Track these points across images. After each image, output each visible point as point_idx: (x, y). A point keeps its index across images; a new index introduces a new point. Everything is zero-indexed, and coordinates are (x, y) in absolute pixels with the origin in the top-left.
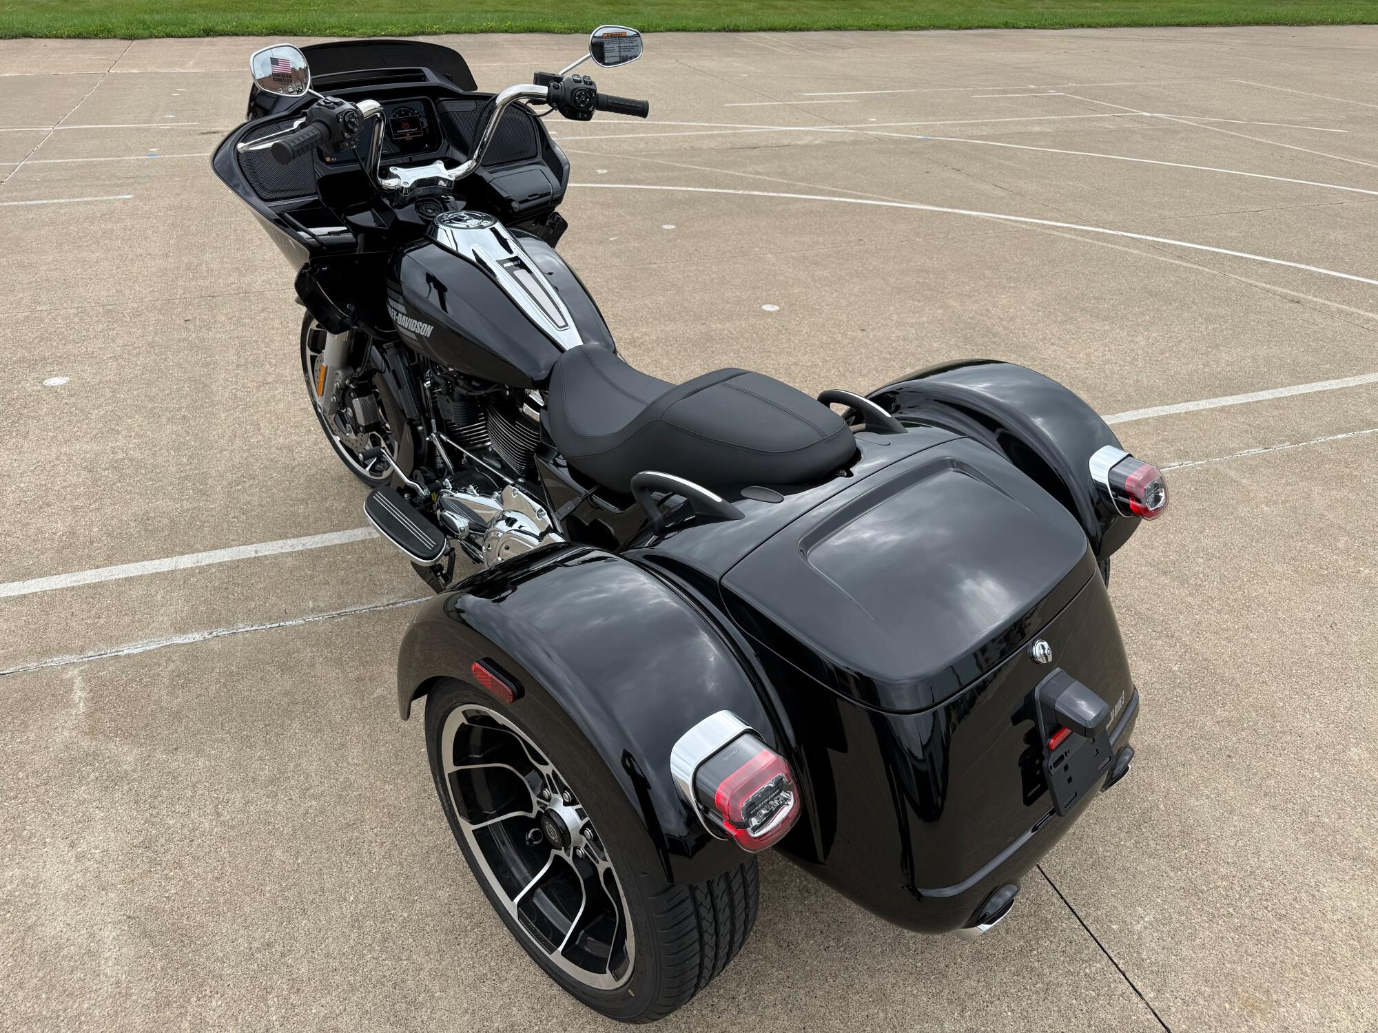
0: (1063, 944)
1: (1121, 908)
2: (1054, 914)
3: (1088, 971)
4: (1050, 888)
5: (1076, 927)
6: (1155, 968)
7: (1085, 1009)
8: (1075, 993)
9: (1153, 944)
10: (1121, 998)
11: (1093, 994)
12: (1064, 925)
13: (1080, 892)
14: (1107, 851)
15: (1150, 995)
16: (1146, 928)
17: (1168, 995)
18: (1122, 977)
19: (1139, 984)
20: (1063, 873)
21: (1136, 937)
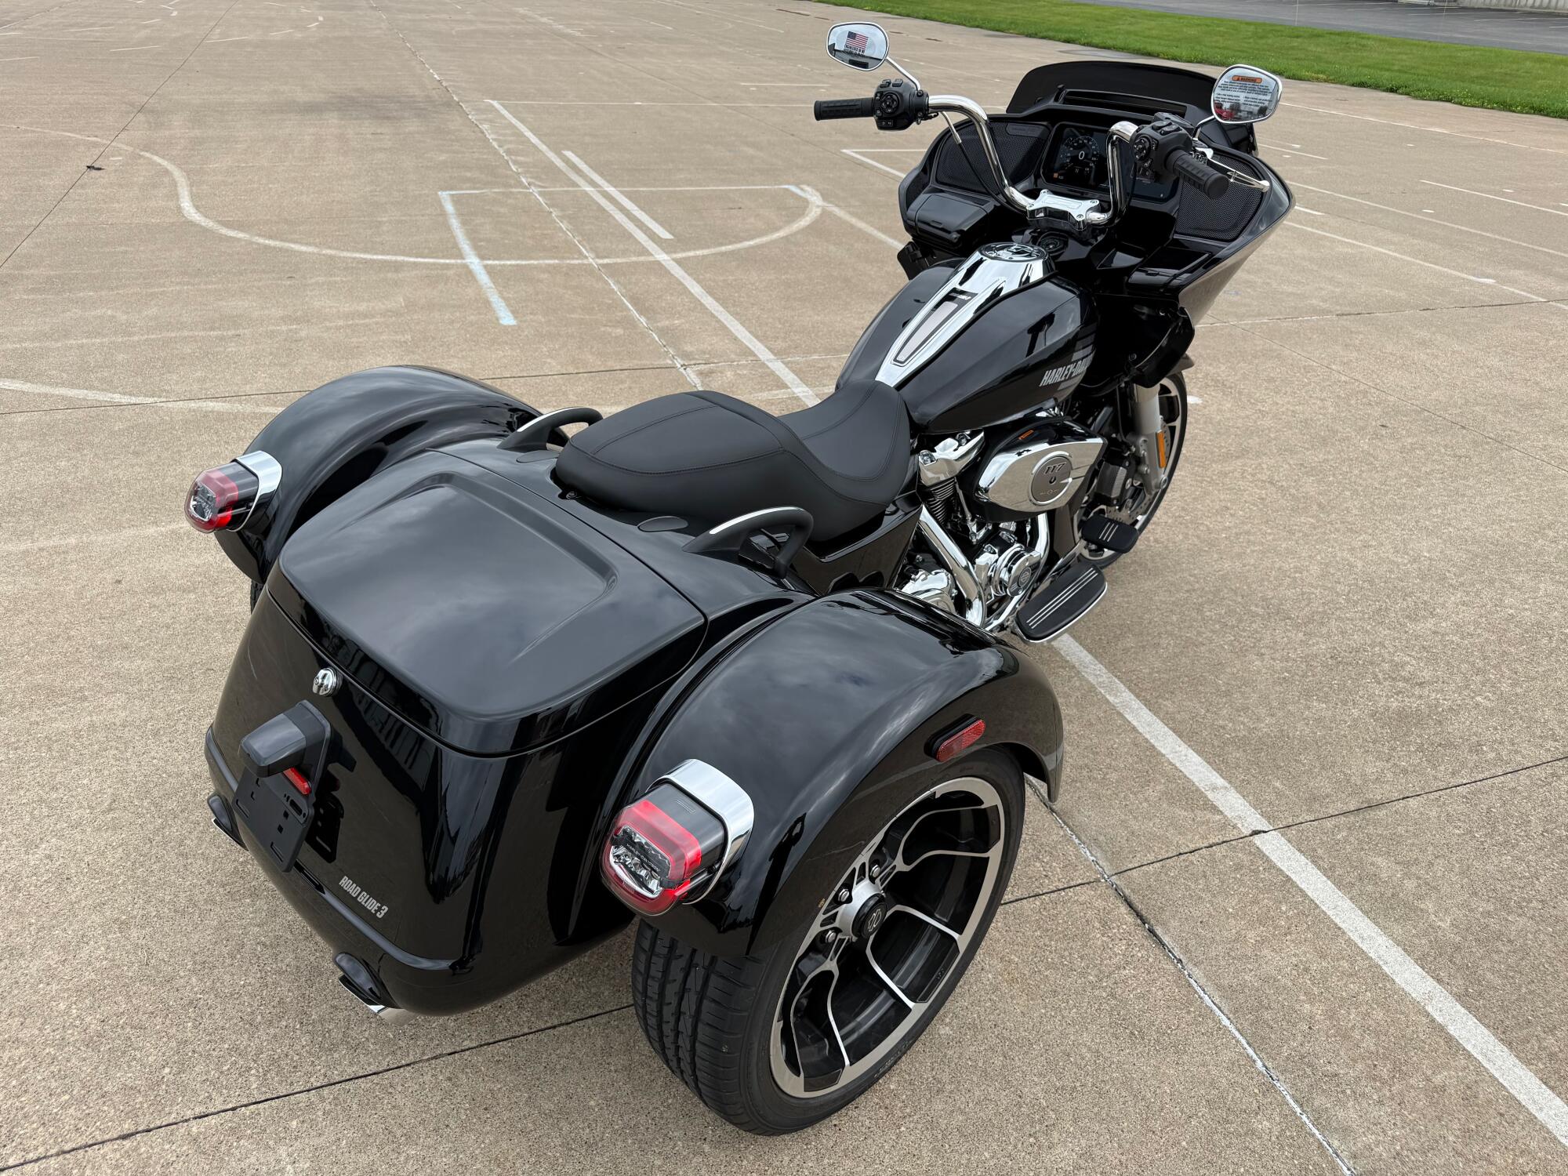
0: (296, 1058)
1: (317, 1141)
2: (338, 1063)
3: (253, 1072)
4: (373, 1068)
5: (312, 1080)
6: (223, 1148)
7: (215, 1054)
8: (234, 1049)
9: (253, 1160)
10: (207, 1094)
11: (225, 1068)
12: (319, 1067)
13: (356, 1100)
14: (406, 1162)
15: (195, 1127)
16: (278, 1161)
17: (185, 1148)
18: (230, 1106)
19: (214, 1121)
20: (390, 1090)
21: (271, 1143)
